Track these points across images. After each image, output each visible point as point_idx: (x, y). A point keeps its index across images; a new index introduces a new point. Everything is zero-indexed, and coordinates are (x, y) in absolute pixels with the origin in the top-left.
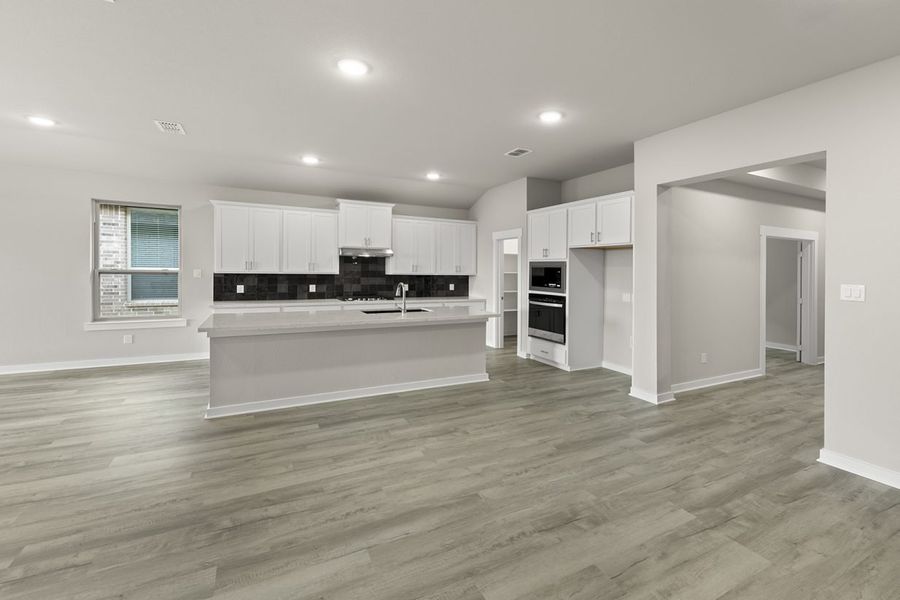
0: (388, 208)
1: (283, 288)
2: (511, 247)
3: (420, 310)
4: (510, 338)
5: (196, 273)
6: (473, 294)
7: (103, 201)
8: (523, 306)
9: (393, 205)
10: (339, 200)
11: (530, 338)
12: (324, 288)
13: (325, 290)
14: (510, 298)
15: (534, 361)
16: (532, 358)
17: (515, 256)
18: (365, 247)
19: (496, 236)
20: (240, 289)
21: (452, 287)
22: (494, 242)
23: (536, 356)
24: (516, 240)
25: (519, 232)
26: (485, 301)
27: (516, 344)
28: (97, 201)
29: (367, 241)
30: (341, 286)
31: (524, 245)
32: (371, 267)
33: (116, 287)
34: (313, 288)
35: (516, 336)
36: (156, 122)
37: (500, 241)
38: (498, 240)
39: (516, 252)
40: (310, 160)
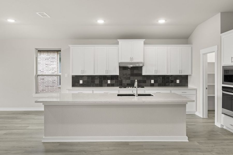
0: (142, 42)
1: (97, 82)
2: (211, 58)
3: (150, 95)
4: (211, 112)
5: (66, 75)
6: (190, 85)
7: (39, 49)
8: (218, 94)
9: (144, 40)
10: (118, 40)
11: (223, 115)
12: (114, 82)
13: (114, 83)
14: (211, 88)
15: (225, 130)
16: (225, 127)
17: (214, 63)
18: (130, 62)
19: (202, 51)
20: (81, 82)
21: (178, 81)
22: (201, 55)
23: (227, 127)
24: (214, 53)
25: (215, 48)
26: (196, 90)
27: (214, 116)
28: (37, 49)
29: (131, 59)
30: (122, 81)
31: (219, 56)
32: (135, 72)
33: (55, 80)
34: (109, 82)
35: (214, 111)
36: (37, 13)
37: (205, 54)
38: (204, 54)
39: (214, 61)
40: (101, 21)
